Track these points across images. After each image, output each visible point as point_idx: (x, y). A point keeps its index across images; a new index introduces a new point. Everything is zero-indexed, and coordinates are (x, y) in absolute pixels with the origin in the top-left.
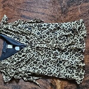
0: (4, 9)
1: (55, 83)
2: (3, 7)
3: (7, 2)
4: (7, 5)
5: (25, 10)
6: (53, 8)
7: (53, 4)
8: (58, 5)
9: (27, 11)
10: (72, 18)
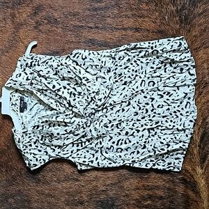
0: (40, 31)
1: (192, 176)
2: (35, 27)
3: (44, 14)
4: (46, 21)
5: (91, 28)
6: (157, 14)
7: (156, 5)
8: (168, 4)
9: (97, 27)
10: (205, 31)
